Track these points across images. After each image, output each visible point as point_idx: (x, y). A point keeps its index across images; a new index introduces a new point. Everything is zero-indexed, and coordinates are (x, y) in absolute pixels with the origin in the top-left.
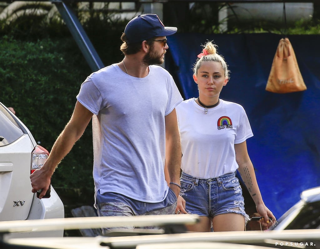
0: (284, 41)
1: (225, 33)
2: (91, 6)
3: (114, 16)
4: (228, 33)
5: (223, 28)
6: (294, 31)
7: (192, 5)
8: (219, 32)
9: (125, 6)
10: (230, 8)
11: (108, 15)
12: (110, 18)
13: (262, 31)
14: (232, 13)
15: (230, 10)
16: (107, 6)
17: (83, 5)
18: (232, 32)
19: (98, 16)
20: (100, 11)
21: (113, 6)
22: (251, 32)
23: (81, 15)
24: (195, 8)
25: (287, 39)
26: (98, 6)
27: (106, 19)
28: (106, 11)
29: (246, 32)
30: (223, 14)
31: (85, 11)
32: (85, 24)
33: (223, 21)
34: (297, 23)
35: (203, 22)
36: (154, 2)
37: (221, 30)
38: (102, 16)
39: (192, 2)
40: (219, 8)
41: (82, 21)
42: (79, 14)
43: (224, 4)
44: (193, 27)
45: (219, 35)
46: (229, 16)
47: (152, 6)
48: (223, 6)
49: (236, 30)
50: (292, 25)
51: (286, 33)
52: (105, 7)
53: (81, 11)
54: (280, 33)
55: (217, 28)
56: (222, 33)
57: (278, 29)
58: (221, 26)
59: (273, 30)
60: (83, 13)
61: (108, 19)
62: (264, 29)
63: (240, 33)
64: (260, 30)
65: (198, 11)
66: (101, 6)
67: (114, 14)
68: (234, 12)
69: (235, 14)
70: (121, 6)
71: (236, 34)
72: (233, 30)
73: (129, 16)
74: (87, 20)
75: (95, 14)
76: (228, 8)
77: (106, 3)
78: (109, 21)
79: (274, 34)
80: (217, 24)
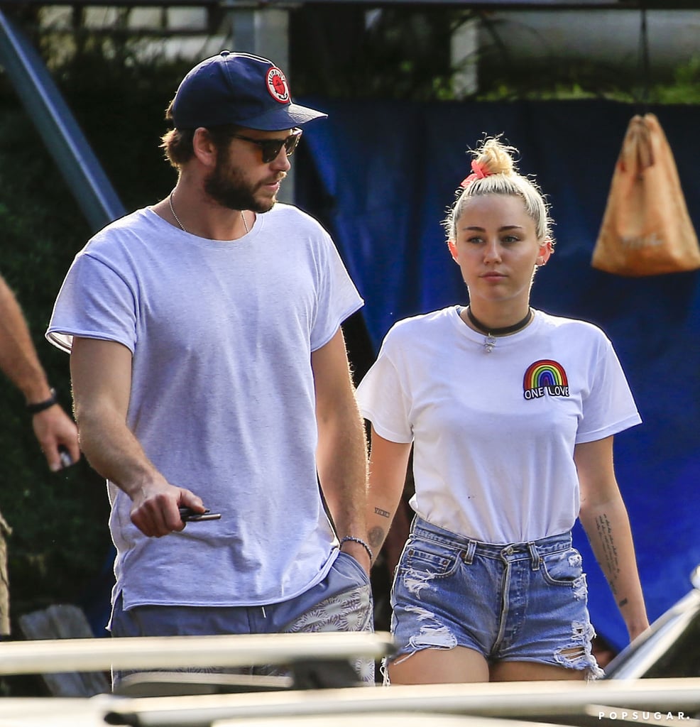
0: (640, 123)
1: (469, 100)
2: (78, 18)
3: (144, 48)
4: (480, 99)
5: (465, 83)
6: (672, 95)
7: (372, 17)
8: (451, 97)
9: (179, 17)
10: (486, 25)
11: (129, 44)
12: (132, 54)
13: (578, 93)
14: (490, 40)
15: (486, 32)
16: (124, 18)
17: (55, 16)
18: (491, 97)
19: (98, 48)
20: (103, 33)
21: (142, 17)
22: (546, 96)
23: (48, 45)
24: (382, 25)
25: (651, 119)
26: (98, 17)
27: (121, 56)
28: (121, 34)
29: (532, 95)
30: (465, 42)
31: (63, 33)
32: (60, 70)
33: (465, 62)
34: (681, 71)
35: (406, 66)
36: (262, 7)
37: (457, 90)
38: (109, 50)
39: (372, 6)
40: (453, 25)
41: (51, 63)
42: (44, 41)
43: (467, 12)
44: (377, 82)
45: (454, 104)
46: (482, 50)
47: (258, 19)
48: (464, 20)
49: (503, 91)
50: (667, 76)
51: (650, 101)
52: (117, 22)
53: (50, 31)
54: (630, 100)
55: (447, 85)
56: (460, 97)
57: (625, 88)
58: (458, 77)
59: (610, 90)
60: (54, 38)
61: (125, 58)
62: (585, 89)
63: (514, 98)
64: (571, 90)
65: (392, 34)
66: (106, 17)
67: (144, 41)
68: (495, 36)
69: (499, 44)
70: (164, 20)
71: (503, 103)
72: (494, 88)
73: (190, 47)
74: (66, 59)
75: (90, 43)
76: (479, 26)
77: (122, 11)
78: (129, 62)
79: (614, 104)
80: (447, 70)
